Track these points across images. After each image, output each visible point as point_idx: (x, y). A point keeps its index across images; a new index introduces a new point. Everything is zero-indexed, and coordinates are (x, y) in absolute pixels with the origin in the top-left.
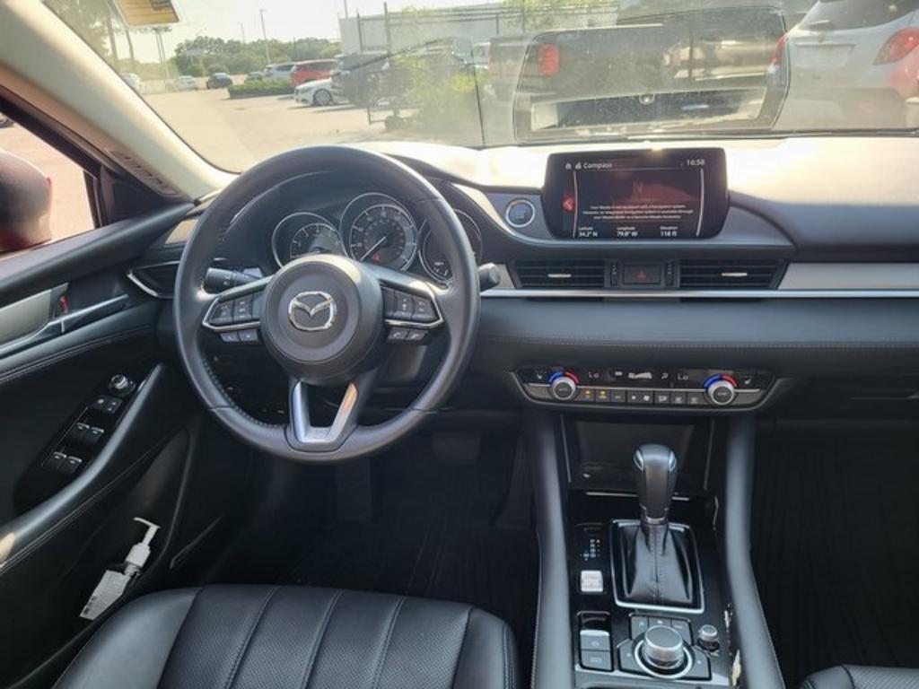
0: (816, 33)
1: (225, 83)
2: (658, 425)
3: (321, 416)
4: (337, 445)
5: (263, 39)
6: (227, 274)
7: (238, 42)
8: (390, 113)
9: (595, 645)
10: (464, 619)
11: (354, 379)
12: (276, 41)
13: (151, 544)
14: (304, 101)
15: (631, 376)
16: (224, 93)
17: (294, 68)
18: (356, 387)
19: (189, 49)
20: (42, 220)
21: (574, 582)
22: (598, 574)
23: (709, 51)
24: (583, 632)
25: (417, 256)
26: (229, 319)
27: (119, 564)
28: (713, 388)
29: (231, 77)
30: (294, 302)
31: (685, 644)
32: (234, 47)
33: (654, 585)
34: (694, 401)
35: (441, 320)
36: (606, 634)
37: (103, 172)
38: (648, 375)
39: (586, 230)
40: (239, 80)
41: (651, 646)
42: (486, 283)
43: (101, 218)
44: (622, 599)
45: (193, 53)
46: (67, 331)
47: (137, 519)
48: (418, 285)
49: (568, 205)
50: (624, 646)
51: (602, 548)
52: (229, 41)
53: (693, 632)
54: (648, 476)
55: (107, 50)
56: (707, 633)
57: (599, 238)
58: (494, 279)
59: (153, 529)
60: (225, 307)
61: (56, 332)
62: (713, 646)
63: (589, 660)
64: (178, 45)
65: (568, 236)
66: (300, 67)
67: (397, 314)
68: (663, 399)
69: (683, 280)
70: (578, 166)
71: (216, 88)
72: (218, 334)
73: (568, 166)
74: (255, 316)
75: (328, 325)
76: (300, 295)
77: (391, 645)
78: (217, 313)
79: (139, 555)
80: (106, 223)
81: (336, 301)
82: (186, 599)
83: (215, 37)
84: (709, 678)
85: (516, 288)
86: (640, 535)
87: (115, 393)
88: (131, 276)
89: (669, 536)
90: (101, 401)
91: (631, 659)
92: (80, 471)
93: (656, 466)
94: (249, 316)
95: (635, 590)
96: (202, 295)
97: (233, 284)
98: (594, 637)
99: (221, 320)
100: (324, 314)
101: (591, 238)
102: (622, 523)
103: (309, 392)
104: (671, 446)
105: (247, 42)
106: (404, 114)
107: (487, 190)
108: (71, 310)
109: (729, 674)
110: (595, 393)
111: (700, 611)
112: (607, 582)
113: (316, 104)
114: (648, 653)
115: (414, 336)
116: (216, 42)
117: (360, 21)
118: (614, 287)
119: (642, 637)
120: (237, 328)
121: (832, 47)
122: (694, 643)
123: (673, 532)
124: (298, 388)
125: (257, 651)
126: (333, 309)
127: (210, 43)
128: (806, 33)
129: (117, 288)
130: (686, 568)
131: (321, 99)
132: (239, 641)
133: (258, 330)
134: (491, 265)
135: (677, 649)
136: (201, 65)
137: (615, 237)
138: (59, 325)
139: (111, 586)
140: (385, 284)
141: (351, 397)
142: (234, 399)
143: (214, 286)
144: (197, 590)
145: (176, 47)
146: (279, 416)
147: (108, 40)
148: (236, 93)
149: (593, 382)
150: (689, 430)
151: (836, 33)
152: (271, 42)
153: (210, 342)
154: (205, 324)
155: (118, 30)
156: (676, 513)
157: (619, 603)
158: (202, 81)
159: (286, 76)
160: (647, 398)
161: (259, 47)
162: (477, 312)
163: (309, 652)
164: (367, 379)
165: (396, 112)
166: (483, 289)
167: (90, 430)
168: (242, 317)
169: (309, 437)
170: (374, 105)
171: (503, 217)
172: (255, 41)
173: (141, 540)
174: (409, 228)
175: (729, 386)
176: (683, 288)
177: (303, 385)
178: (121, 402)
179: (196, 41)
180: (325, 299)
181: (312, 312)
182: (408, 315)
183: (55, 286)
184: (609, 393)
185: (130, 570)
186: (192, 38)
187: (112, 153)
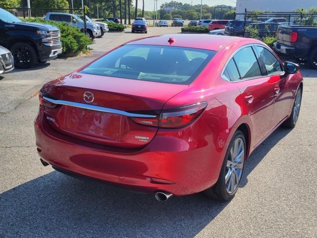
1: (180, 25)
5: (200, 4)
7: (189, 5)
12: (206, 5)
17: (211, 22)
19: (166, 7)
52: (185, 4)
64: (162, 5)
66: (214, 22)
71: (175, 26)
83: (179, 2)
105: (193, 5)
116: (178, 4)
127: (176, 4)
145: (161, 6)
148: (184, 31)
152: (204, 6)
158: (170, 22)
161: (198, 9)
172: (197, 5)
179: (170, 3)
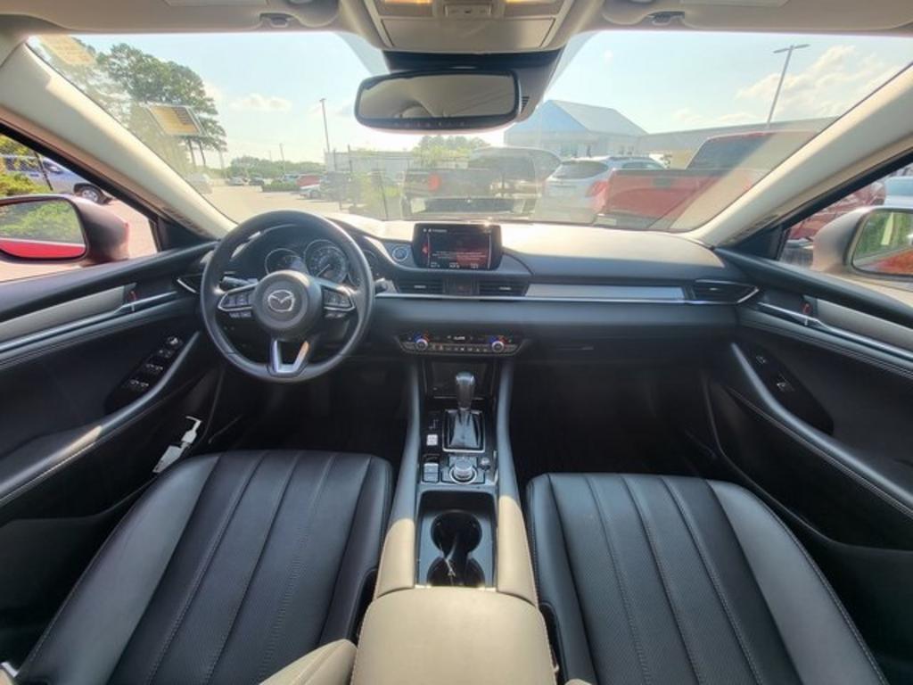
0: (560, 180)
1: (260, 183)
2: (467, 363)
3: (288, 358)
4: (297, 373)
6: (236, 281)
7: (267, 161)
8: (352, 205)
9: (430, 470)
10: (368, 462)
11: (307, 339)
13: (197, 431)
14: (305, 195)
15: (456, 338)
16: (259, 188)
17: (300, 177)
18: (309, 343)
19: (239, 163)
20: (122, 247)
21: (423, 440)
22: (435, 436)
23: (512, 185)
24: (426, 465)
25: (347, 276)
26: (234, 305)
27: (178, 443)
28: (494, 344)
29: (264, 180)
30: (271, 296)
31: (474, 467)
32: (265, 163)
33: (461, 440)
34: (485, 350)
35: (353, 307)
36: (436, 465)
37: (159, 220)
38: (463, 338)
39: (434, 264)
40: (268, 182)
41: (457, 470)
42: (379, 289)
43: (161, 246)
44: (446, 447)
45: (241, 165)
46: (136, 311)
47: (189, 417)
48: (342, 288)
49: (425, 250)
50: (445, 471)
51: (438, 424)
53: (478, 461)
54: (461, 387)
55: (188, 160)
56: (485, 462)
57: (441, 268)
58: (385, 287)
59: (198, 423)
60: (232, 298)
61: (128, 311)
62: (488, 467)
63: (427, 478)
64: (232, 160)
65: (425, 267)
66: (303, 177)
67: (331, 304)
68: (471, 350)
69: (481, 290)
70: (430, 230)
71: (254, 185)
72: (228, 313)
73: (425, 230)
74: (250, 303)
75: (290, 309)
76: (275, 292)
77: (328, 477)
78: (227, 301)
79: (190, 437)
80: (163, 250)
81: (295, 296)
82: (214, 459)
84: (484, 483)
85: (398, 292)
86: (457, 417)
87: (169, 347)
88: (180, 281)
89: (471, 417)
90: (161, 352)
91: (447, 476)
92: (147, 390)
93: (465, 382)
94: (246, 304)
95: (454, 442)
96: (218, 291)
97: (239, 286)
98: (431, 467)
99: (230, 305)
100: (288, 303)
101: (437, 268)
102: (450, 411)
103: (282, 346)
104: (472, 373)
106: (359, 206)
107: (384, 241)
108: (139, 298)
109: (493, 480)
110: (437, 347)
111: (482, 452)
112: (440, 440)
113: (311, 197)
114: (456, 473)
115: (340, 316)
117: (335, 154)
118: (448, 293)
119: (453, 466)
120: (239, 310)
121: (566, 187)
122: (478, 466)
123: (474, 415)
124: (276, 343)
125: (253, 485)
126: (293, 301)
127: (251, 160)
128: (555, 180)
129: (170, 287)
130: (478, 432)
131: (315, 195)
132: (244, 479)
133: (252, 311)
134: (382, 280)
135: (470, 470)
136: (246, 172)
137: (448, 267)
138: (130, 308)
139: (172, 453)
140: (324, 288)
141: (305, 348)
142: (238, 350)
143: (225, 287)
144: (220, 454)
146: (265, 359)
147: (189, 153)
148: (266, 189)
149: (436, 341)
150: (484, 366)
151: (570, 180)
153: (223, 319)
154: (220, 307)
155: (196, 149)
156: (475, 406)
157: (445, 450)
159: (294, 181)
160: (463, 349)
162: (373, 306)
163: (283, 482)
164: (315, 338)
165: (355, 204)
166: (377, 292)
167: (154, 369)
168: (242, 304)
169: (282, 369)
170: (344, 200)
171: (391, 255)
173: (191, 428)
174: (342, 260)
175: (501, 343)
176: (481, 295)
177: (278, 342)
178: (173, 352)
180: (288, 295)
181: (282, 301)
182: (336, 304)
183: (128, 283)
184: (444, 347)
185: (184, 446)
186: (241, 156)
187: (164, 208)
